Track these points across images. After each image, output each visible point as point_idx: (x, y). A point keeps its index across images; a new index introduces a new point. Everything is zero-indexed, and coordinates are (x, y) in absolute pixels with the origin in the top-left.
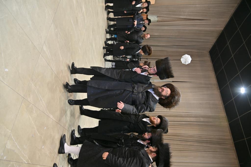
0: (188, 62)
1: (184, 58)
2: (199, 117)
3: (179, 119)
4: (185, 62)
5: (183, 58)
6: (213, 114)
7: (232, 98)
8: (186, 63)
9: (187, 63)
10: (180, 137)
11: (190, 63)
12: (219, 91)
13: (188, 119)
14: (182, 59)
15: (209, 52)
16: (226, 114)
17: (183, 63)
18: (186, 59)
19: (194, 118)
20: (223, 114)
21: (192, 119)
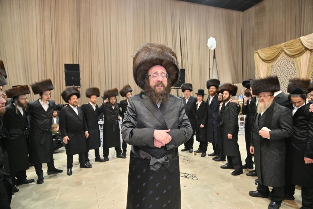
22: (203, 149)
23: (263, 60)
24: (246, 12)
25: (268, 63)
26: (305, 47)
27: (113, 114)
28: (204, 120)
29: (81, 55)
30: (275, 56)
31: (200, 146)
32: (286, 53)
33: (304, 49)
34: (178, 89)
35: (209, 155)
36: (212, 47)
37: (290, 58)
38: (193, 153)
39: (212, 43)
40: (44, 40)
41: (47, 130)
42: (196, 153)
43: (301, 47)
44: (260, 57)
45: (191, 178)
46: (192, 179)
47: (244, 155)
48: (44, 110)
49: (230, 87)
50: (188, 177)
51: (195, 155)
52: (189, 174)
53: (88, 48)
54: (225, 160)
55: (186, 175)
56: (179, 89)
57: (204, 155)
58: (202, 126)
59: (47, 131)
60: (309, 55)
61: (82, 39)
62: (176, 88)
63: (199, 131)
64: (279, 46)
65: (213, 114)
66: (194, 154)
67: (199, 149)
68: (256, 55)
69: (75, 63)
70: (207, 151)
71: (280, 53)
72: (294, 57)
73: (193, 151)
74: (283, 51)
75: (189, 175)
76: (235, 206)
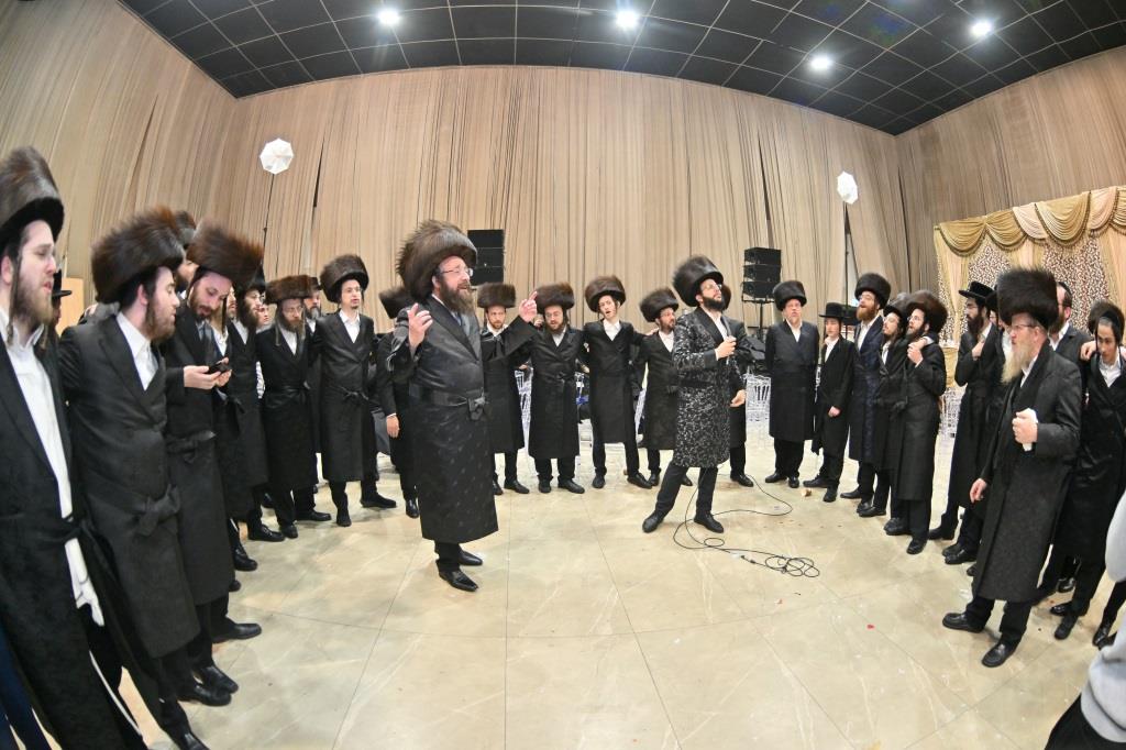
0: (286, 150)
1: (270, 164)
4: (287, 158)
5: (270, 167)
6: (432, 97)
8: (289, 157)
9: (291, 154)
11: (291, 145)
12: (362, 75)
13: (443, 166)
14: (274, 171)
15: (236, 97)
17: (286, 168)
18: (278, 157)
19: (441, 148)
21: (444, 154)
22: (828, 478)
23: (953, 249)
24: (901, 136)
25: (962, 256)
26: (1022, 230)
27: (557, 361)
28: (840, 394)
29: (513, 210)
30: (974, 242)
31: (821, 470)
32: (993, 239)
33: (1021, 234)
34: (761, 302)
35: (842, 496)
36: (848, 196)
37: (1001, 253)
38: (802, 490)
39: (847, 186)
41: (356, 394)
42: (810, 489)
43: (1017, 229)
44: (947, 242)
45: (798, 573)
46: (803, 574)
47: (939, 503)
48: (349, 338)
49: (929, 302)
50: (789, 568)
51: (808, 494)
52: (791, 560)
53: (528, 193)
54: (885, 513)
55: (783, 562)
56: (766, 302)
57: (830, 498)
58: (834, 411)
59: (354, 397)
60: (1031, 249)
61: (516, 174)
62: (758, 299)
63: (823, 423)
64: (978, 219)
65: (868, 377)
66: (804, 494)
67: (818, 477)
68: (937, 234)
69: (496, 228)
70: (840, 486)
71: (982, 237)
72: (1008, 251)
73: (801, 484)
74: (987, 232)
75: (792, 563)
76: (912, 663)
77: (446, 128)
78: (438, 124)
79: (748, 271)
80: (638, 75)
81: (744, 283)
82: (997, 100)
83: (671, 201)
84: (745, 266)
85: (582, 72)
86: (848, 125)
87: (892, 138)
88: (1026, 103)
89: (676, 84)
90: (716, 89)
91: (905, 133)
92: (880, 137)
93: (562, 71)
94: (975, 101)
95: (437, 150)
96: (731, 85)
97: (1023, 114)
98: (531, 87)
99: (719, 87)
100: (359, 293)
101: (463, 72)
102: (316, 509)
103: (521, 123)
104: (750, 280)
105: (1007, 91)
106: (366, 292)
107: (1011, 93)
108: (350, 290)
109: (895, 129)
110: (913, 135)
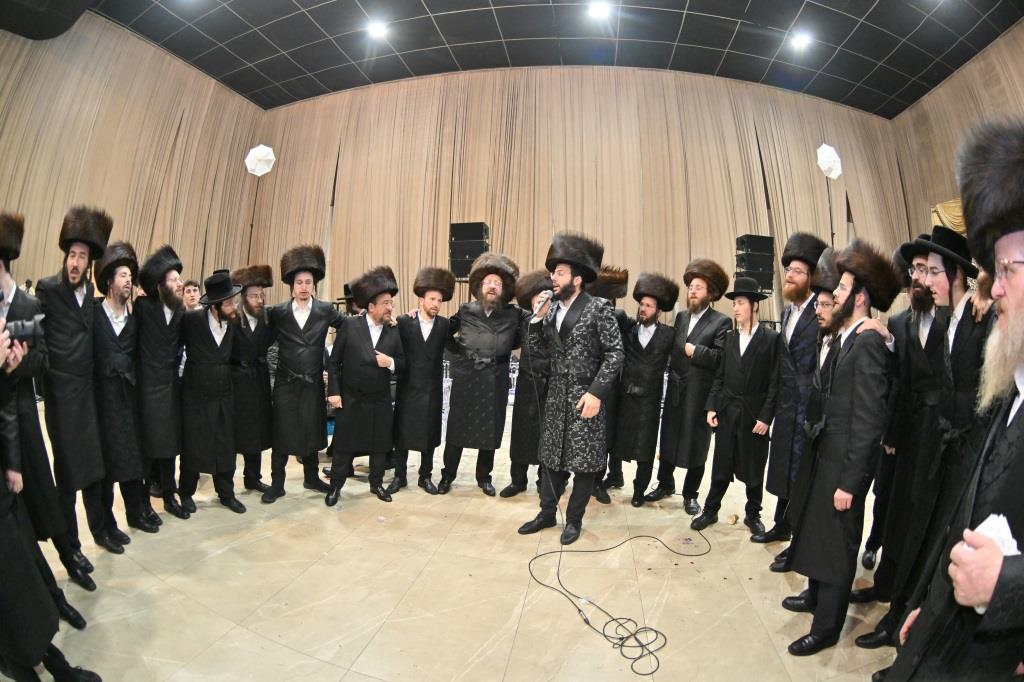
0: (268, 154)
1: (254, 167)
2: (441, 135)
3: (444, 191)
4: (268, 162)
5: (254, 171)
6: (436, 102)
7: (396, 56)
8: (270, 161)
9: (272, 157)
10: (498, 193)
11: (274, 151)
12: (373, 85)
13: (446, 165)
14: (259, 173)
15: (265, 109)
16: (438, 75)
17: (268, 170)
18: (260, 160)
19: (445, 149)
20: (436, 80)
21: (447, 154)
24: (895, 119)
36: (830, 170)
40: (438, 181)
41: (301, 376)
50: (629, 641)
59: (300, 379)
61: (514, 170)
68: (935, 217)
77: (448, 130)
78: (441, 126)
79: (740, 260)
80: (630, 69)
81: (737, 273)
82: (972, 69)
83: (669, 191)
84: (737, 256)
85: (576, 70)
86: (844, 111)
87: (887, 123)
88: (998, 68)
89: (668, 76)
90: (710, 79)
91: (898, 116)
92: (876, 121)
93: (557, 71)
94: (955, 73)
95: (440, 150)
96: (723, 73)
97: (998, 81)
98: (527, 86)
99: (711, 77)
100: (312, 285)
101: (463, 77)
102: (261, 480)
103: (519, 122)
104: (743, 270)
105: (980, 58)
106: (319, 283)
107: (984, 59)
108: (301, 283)
109: (889, 112)
110: (906, 117)
